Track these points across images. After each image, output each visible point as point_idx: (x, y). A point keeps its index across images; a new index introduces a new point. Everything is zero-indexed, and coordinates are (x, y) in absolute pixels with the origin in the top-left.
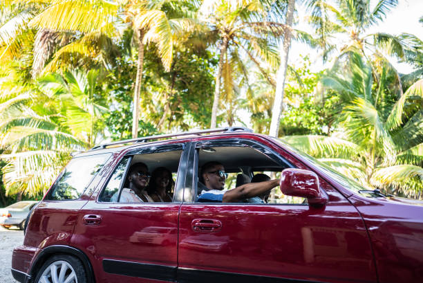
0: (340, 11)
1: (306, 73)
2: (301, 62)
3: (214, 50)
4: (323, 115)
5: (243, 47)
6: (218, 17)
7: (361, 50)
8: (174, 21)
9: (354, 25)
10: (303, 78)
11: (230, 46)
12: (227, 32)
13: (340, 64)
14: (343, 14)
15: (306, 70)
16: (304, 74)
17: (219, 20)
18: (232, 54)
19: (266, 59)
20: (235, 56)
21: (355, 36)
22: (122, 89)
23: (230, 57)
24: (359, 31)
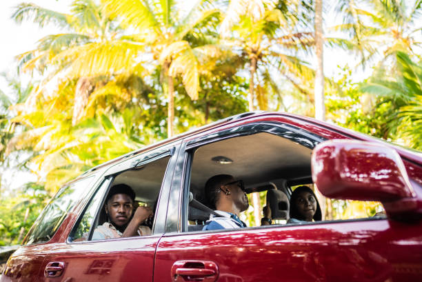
0: (375, 13)
1: (348, 85)
2: (340, 74)
3: (243, 74)
4: (375, 126)
5: (273, 65)
6: (243, 39)
7: (408, 49)
8: (198, 49)
9: (394, 23)
10: (345, 89)
11: (260, 67)
12: (254, 52)
13: (386, 68)
14: (379, 16)
15: (347, 80)
16: (345, 85)
17: (244, 42)
18: (263, 75)
19: (299, 74)
20: (266, 77)
21: (397, 35)
22: (157, 125)
23: (261, 78)
24: (402, 30)
